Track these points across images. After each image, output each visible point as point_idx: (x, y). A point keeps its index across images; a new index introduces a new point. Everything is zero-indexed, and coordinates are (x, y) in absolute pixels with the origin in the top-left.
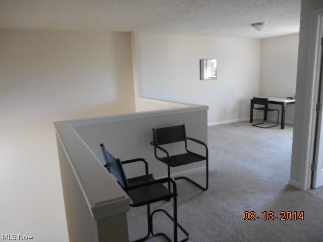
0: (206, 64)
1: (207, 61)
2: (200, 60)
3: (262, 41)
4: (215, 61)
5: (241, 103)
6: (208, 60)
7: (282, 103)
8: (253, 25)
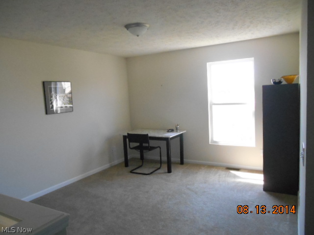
0: (56, 89)
1: (56, 85)
2: (44, 83)
3: (128, 61)
4: (69, 84)
5: (110, 141)
6: (58, 83)
7: (166, 139)
8: (128, 27)
